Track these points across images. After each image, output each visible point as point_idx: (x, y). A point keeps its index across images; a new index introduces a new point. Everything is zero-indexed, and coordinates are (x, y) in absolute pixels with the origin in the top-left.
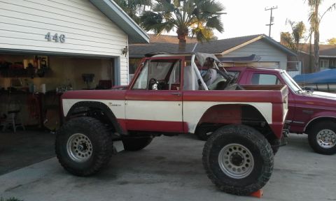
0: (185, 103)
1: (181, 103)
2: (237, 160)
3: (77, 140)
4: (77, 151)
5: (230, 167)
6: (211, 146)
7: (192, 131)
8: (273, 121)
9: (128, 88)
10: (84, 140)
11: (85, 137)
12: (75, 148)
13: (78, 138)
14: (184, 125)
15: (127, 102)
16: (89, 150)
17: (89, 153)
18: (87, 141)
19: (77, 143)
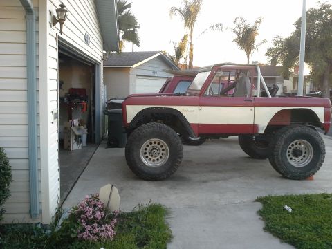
0: (256, 108)
1: (253, 108)
4: (147, 157)
5: (291, 158)
6: (283, 143)
7: (262, 132)
8: (325, 120)
9: (200, 95)
10: (156, 145)
11: (157, 142)
12: (145, 153)
13: (149, 144)
14: (254, 127)
15: (200, 108)
16: (160, 155)
17: (161, 157)
18: (159, 146)
19: (148, 148)
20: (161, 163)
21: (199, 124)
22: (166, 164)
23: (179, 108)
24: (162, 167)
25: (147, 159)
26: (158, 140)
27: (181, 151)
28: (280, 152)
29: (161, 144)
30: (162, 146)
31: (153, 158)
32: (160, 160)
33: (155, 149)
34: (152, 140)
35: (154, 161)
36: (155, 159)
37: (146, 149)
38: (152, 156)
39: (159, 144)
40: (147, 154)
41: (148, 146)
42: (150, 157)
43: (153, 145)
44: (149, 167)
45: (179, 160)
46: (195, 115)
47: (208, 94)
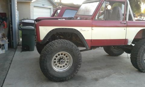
0: (128, 29)
1: (125, 28)
4: (56, 64)
7: (130, 44)
9: (92, 19)
11: (63, 54)
12: (55, 62)
13: (57, 55)
14: (126, 41)
15: (93, 28)
16: (66, 63)
17: (66, 64)
18: (65, 56)
19: (57, 58)
20: (66, 68)
21: (91, 40)
22: (70, 69)
23: (78, 29)
24: (67, 71)
25: (57, 66)
26: (64, 52)
27: (80, 59)
28: (141, 57)
29: (66, 55)
30: (67, 57)
31: (60, 65)
32: (66, 66)
33: (62, 59)
34: (60, 53)
35: (61, 67)
36: (62, 65)
37: (55, 59)
38: (60, 64)
39: (65, 55)
40: (56, 63)
41: (57, 57)
42: (58, 65)
43: (61, 56)
44: (58, 72)
45: (79, 66)
46: (89, 33)
47: (97, 19)
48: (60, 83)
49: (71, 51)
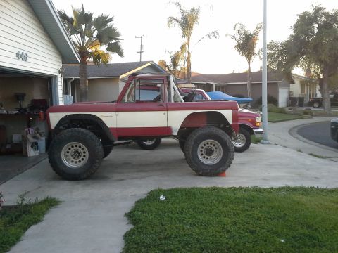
0: (169, 112)
1: (166, 112)
2: (209, 152)
3: (70, 149)
4: (69, 159)
5: (204, 157)
6: (193, 143)
7: (175, 133)
8: (233, 122)
9: (117, 102)
10: (78, 148)
11: (78, 145)
12: (67, 156)
13: (70, 147)
14: (168, 129)
15: (118, 113)
16: (82, 157)
17: (83, 159)
18: (80, 149)
19: (70, 151)
20: (79, 165)
21: (117, 128)
22: (86, 165)
23: (97, 114)
25: (70, 161)
28: (191, 151)
29: (82, 147)
30: (83, 149)
31: (75, 160)
32: (82, 162)
33: (77, 152)
34: (73, 144)
35: (76, 162)
37: (68, 152)
38: (74, 158)
39: (80, 147)
40: (70, 157)
42: (72, 159)
43: (75, 148)
44: (70, 168)
45: (97, 161)
46: (113, 120)
47: (126, 101)
48: (73, 182)
49: (84, 141)
